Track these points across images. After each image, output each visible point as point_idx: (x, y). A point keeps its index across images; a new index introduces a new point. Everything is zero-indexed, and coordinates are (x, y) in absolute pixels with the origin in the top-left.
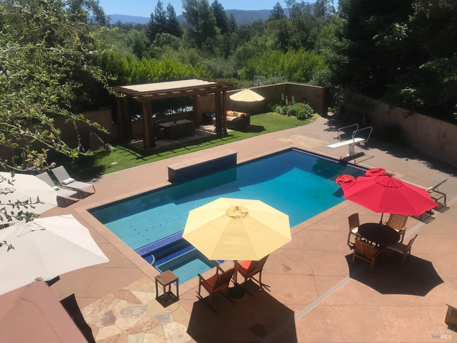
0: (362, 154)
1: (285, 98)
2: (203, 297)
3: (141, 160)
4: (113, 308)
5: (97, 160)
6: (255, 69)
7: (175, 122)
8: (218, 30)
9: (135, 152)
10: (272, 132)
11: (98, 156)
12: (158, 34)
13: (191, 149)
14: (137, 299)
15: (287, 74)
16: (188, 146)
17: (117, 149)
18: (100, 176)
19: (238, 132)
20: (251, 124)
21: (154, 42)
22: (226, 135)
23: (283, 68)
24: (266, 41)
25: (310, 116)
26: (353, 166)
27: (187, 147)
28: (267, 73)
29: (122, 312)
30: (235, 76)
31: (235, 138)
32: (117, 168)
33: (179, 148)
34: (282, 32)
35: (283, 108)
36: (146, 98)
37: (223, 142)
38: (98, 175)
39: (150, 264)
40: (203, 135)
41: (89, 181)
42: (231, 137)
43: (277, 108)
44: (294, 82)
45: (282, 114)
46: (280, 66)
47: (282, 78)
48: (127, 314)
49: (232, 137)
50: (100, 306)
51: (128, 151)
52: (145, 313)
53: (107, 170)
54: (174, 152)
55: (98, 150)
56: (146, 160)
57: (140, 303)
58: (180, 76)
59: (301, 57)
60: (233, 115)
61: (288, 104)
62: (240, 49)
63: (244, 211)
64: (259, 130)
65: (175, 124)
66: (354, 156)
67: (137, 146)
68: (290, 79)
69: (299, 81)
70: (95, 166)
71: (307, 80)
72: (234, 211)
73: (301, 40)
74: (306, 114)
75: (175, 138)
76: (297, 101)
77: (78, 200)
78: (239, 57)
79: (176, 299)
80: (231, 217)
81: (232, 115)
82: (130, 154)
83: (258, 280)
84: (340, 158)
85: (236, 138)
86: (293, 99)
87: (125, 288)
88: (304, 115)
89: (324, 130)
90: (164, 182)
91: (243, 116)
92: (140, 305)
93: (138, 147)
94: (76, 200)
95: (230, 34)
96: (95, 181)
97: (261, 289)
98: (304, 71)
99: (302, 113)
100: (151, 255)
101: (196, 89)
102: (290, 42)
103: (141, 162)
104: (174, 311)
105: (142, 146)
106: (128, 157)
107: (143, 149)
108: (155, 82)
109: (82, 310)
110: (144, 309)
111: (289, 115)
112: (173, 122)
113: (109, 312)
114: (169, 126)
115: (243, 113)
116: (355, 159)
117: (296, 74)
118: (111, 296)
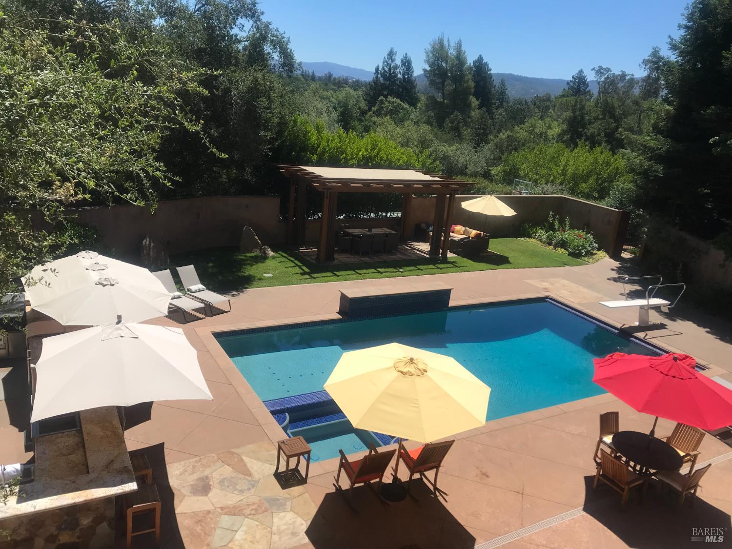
0: (662, 326)
1: (554, 219)
2: (343, 489)
3: (307, 277)
4: (212, 474)
5: (245, 267)
6: (519, 169)
7: (370, 230)
8: (474, 102)
9: (301, 265)
10: (521, 268)
11: (249, 262)
12: (382, 98)
13: (384, 272)
14: (248, 470)
15: (569, 183)
16: (381, 268)
17: (277, 255)
18: (244, 290)
19: (465, 259)
20: (489, 251)
21: (373, 109)
22: (445, 260)
23: (564, 173)
24: (550, 127)
25: (589, 254)
26: (640, 342)
27: (379, 269)
28: (537, 177)
29: (221, 482)
30: (487, 175)
31: (457, 267)
32: (271, 283)
33: (367, 269)
34: (575, 117)
35: (547, 234)
36: (332, 188)
37: (435, 271)
38: (241, 287)
39: (280, 425)
40: (409, 256)
41: (225, 294)
42: (451, 265)
43: (539, 232)
44: (579, 198)
45: (544, 242)
46: (559, 170)
47: (560, 187)
48: (228, 486)
49: (453, 266)
50: (194, 467)
51: (293, 262)
52: (253, 491)
53: (255, 283)
54: (358, 273)
55: (251, 252)
56: (314, 278)
57: (250, 475)
58: (391, 162)
59: (597, 159)
60: (464, 232)
61: (559, 228)
62: (503, 136)
63: (421, 367)
64: (500, 261)
65: (369, 233)
66: (646, 327)
67: (308, 256)
68: (573, 191)
69: (588, 196)
70: (240, 274)
71: (601, 198)
72: (405, 365)
73: (605, 133)
74: (583, 249)
75: (365, 254)
76: (572, 227)
77: (204, 317)
78: (499, 146)
79: (303, 481)
80: (399, 371)
81: (462, 232)
82: (294, 266)
83: (433, 481)
84: (621, 325)
85: (459, 267)
86: (567, 223)
87: (233, 450)
88: (580, 250)
89: (608, 279)
90: (332, 312)
91: (478, 236)
92: (249, 479)
93: (308, 259)
94: (201, 316)
95: (495, 111)
96: (235, 295)
97: (433, 496)
98: (600, 182)
99: (578, 246)
100: (284, 413)
101: (408, 184)
102: (585, 133)
103: (306, 279)
104: (295, 498)
105: (314, 257)
106: (290, 269)
107: (315, 262)
108: (352, 166)
109: (169, 467)
110: (254, 484)
111: (555, 247)
112: (367, 230)
113: (204, 478)
114: (359, 234)
115: (479, 232)
116: (646, 332)
117: (584, 185)
118: (213, 457)
